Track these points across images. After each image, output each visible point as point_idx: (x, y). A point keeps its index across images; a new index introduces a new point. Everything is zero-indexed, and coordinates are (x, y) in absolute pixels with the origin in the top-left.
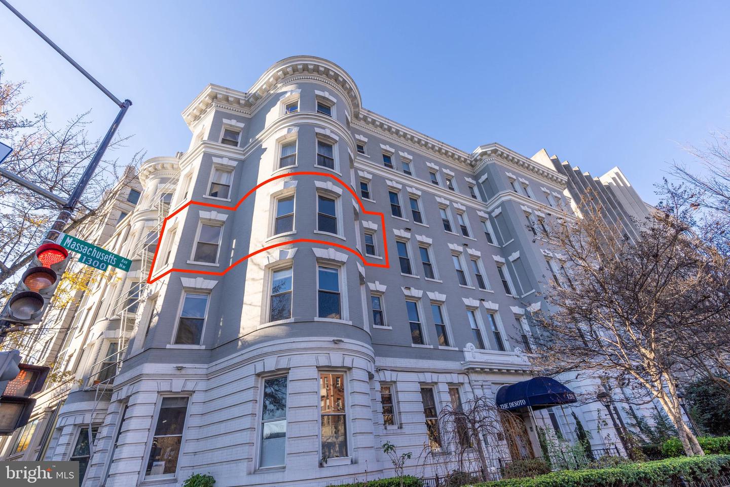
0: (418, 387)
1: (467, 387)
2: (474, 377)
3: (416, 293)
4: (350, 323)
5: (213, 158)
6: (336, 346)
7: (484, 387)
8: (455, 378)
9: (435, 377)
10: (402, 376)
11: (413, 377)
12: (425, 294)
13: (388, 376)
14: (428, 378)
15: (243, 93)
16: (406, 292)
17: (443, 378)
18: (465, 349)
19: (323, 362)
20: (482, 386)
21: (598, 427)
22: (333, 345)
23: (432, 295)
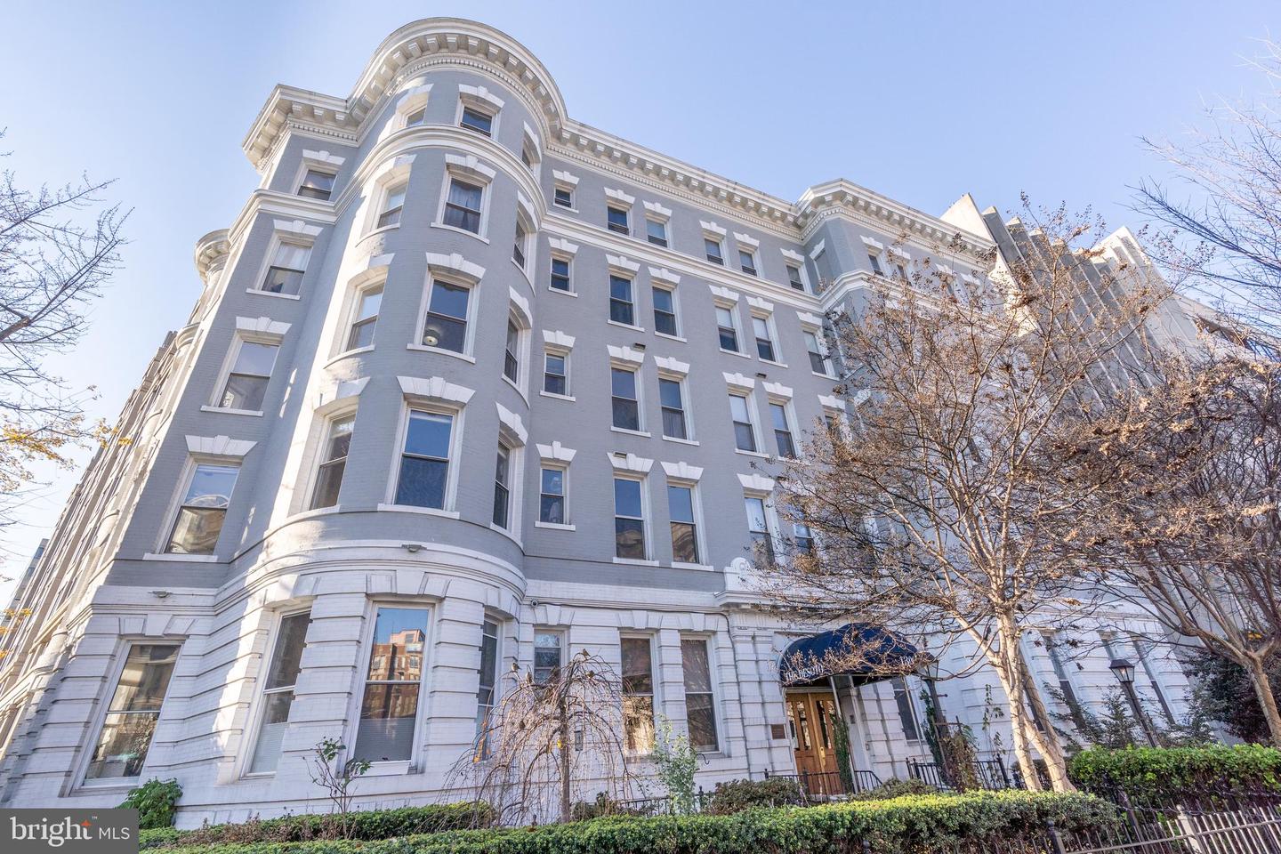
0: (616, 637)
1: (723, 639)
2: (737, 620)
3: (637, 463)
4: (456, 515)
5: (275, 221)
6: (412, 557)
7: (757, 639)
8: (698, 623)
9: (654, 620)
10: (581, 616)
11: (610, 618)
12: (657, 467)
13: (553, 616)
14: (639, 620)
15: (342, 100)
16: (617, 462)
17: (669, 621)
18: (727, 569)
19: (380, 585)
20: (753, 637)
21: (985, 719)
22: (406, 556)
23: (671, 469)
